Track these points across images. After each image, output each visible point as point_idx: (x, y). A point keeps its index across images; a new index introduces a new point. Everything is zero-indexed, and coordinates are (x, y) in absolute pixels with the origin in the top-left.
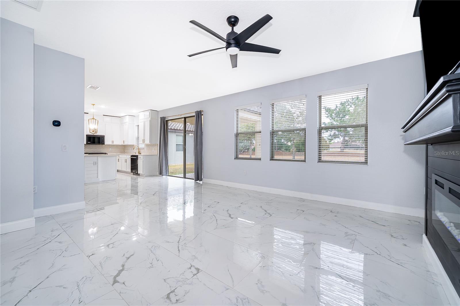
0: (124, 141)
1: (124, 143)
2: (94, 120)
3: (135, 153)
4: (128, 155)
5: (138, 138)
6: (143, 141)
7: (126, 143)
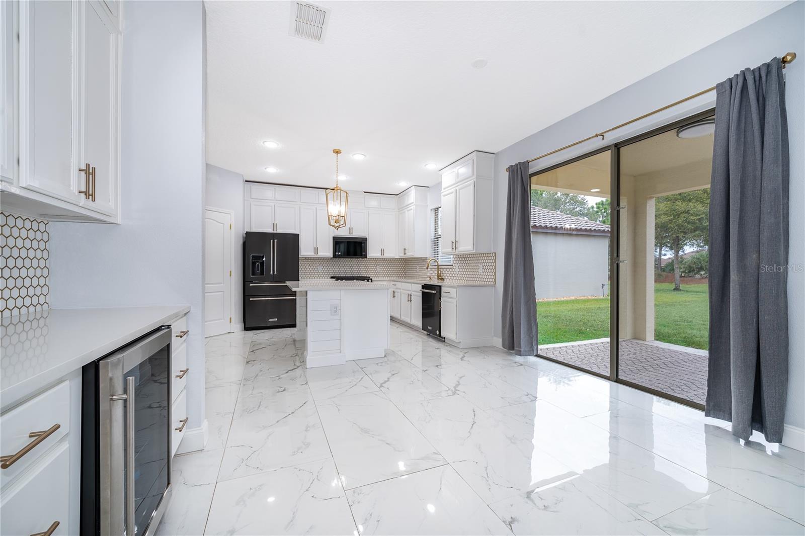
0: (405, 249)
1: (405, 254)
2: (339, 191)
3: (430, 278)
4: (413, 283)
5: (437, 239)
6: (454, 247)
7: (409, 254)
